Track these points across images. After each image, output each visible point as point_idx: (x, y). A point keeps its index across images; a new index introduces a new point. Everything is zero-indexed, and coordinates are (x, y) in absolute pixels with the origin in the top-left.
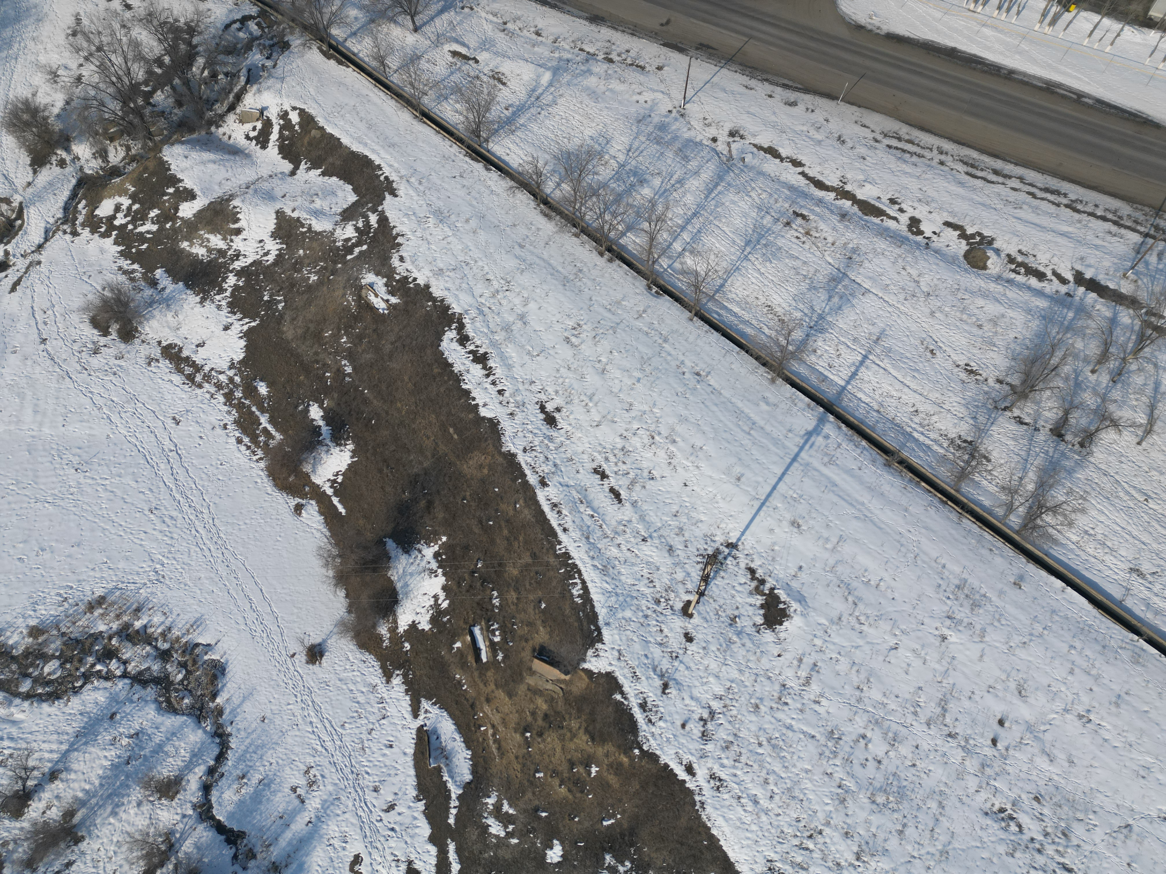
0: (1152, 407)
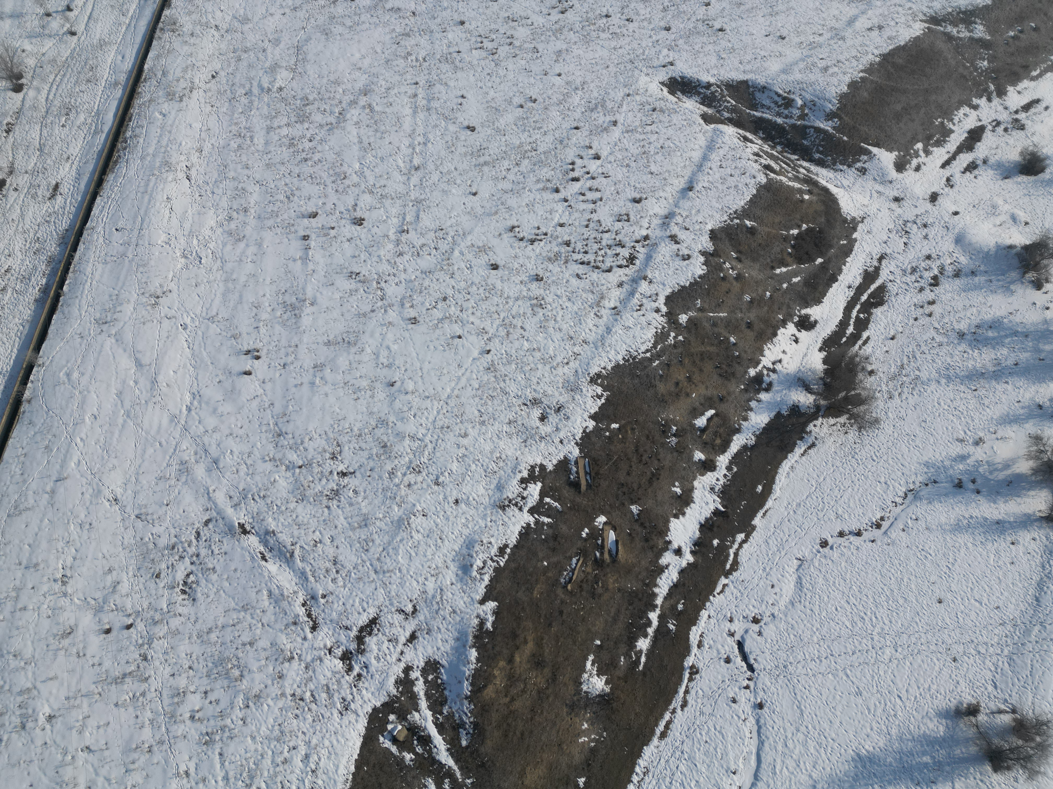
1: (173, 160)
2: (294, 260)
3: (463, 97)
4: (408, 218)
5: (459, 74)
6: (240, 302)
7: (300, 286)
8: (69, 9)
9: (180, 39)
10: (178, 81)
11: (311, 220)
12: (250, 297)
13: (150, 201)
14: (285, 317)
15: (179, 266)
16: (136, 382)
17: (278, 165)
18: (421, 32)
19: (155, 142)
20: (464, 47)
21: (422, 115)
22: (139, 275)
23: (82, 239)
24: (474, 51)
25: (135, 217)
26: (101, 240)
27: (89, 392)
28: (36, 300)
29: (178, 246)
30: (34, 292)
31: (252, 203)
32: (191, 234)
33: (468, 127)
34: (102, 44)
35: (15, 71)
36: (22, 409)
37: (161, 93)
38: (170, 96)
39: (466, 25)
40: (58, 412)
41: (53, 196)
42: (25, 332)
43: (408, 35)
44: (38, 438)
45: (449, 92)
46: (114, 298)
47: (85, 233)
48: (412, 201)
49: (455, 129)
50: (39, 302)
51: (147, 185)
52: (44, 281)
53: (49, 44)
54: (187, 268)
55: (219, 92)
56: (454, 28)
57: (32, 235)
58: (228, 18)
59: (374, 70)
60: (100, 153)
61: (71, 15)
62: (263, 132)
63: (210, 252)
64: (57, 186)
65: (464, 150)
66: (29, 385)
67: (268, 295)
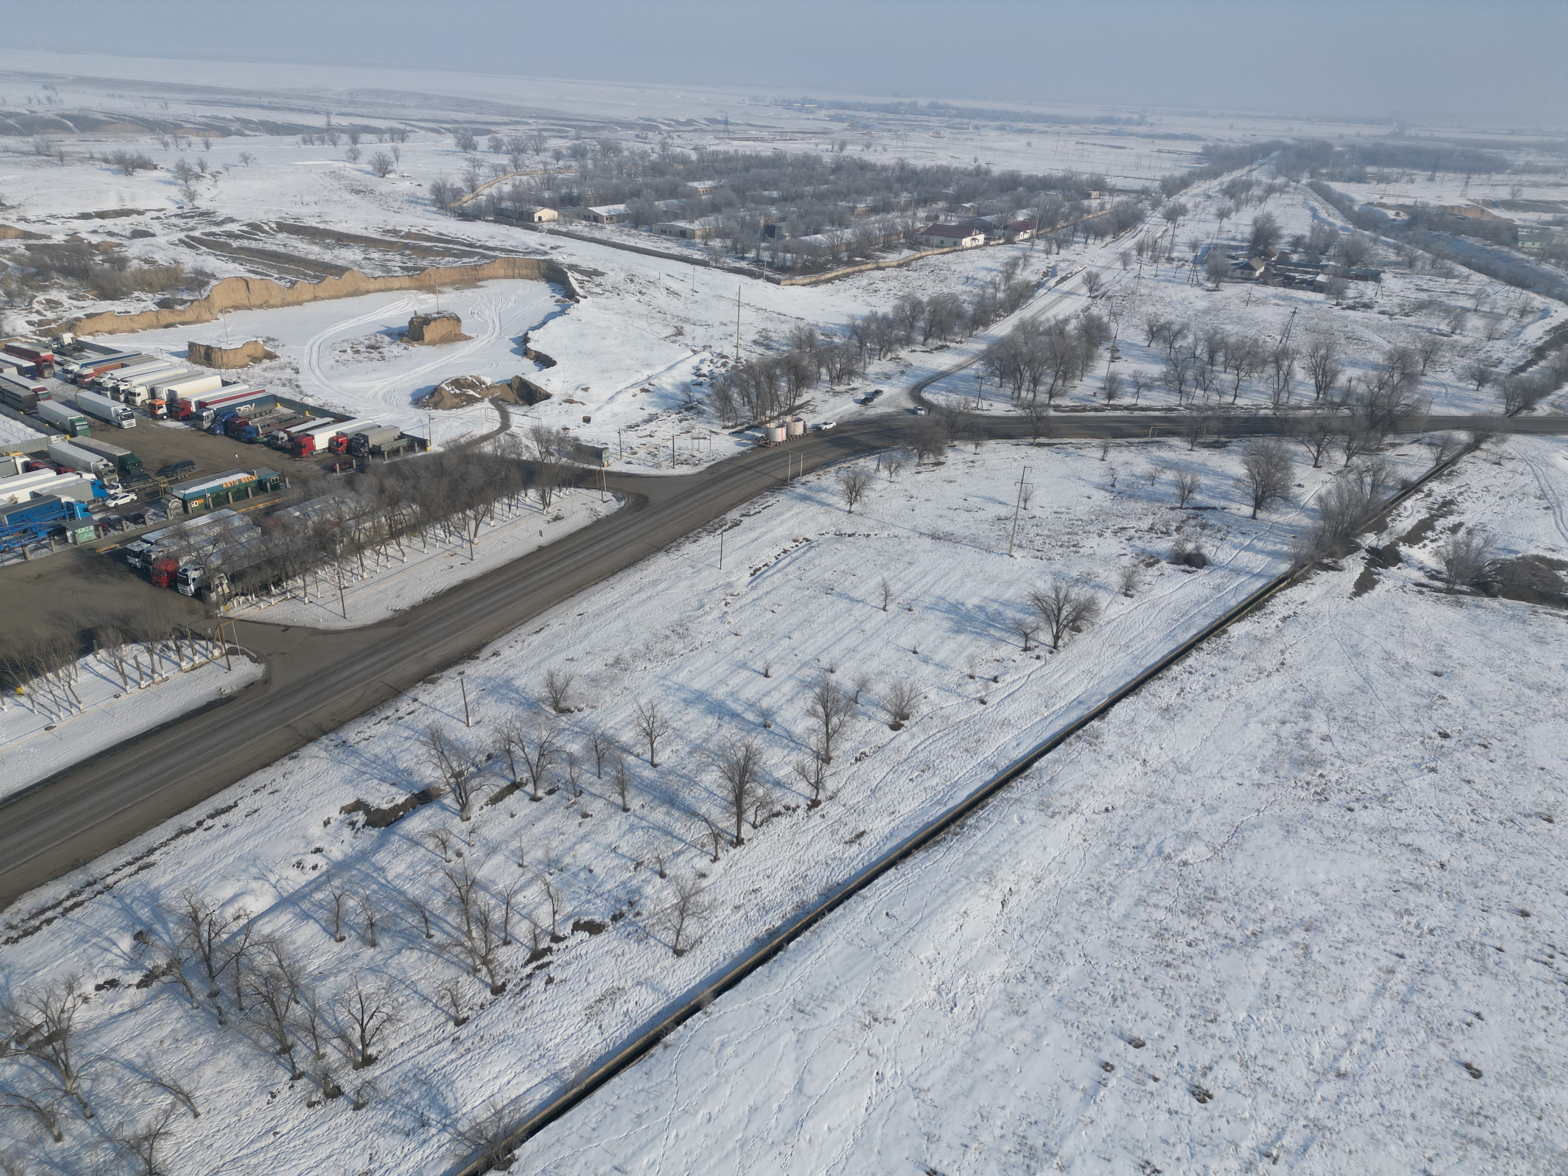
0: (157, 1083)
1: (1000, 875)
2: (1074, 1088)
3: (1478, 1015)
4: (1286, 1140)
5: (1486, 980)
6: (967, 1094)
7: (1060, 1130)
8: (995, 680)
9: (1093, 754)
10: (1062, 795)
11: (1130, 1048)
12: (982, 1097)
13: (943, 903)
14: (1013, 1159)
15: (925, 998)
16: (780, 1109)
17: (1124, 951)
18: (1444, 894)
19: (993, 844)
20: (1514, 948)
21: (1387, 1004)
22: (874, 979)
23: (846, 903)
24: (1529, 962)
25: (917, 912)
26: (864, 915)
27: (727, 1081)
28: (756, 939)
29: (940, 973)
30: (760, 929)
31: (1063, 976)
32: (964, 969)
33: (1468, 1066)
34: (1005, 723)
35: (906, 711)
36: (652, 1051)
37: (1034, 798)
38: (1043, 806)
39: (1531, 921)
40: (681, 1081)
41: (851, 842)
42: (722, 966)
43: (1419, 888)
44: (641, 1097)
45: (1454, 995)
46: (831, 988)
47: (854, 897)
48: (1306, 1118)
49: (1440, 1056)
50: (759, 942)
51: (953, 885)
52: (779, 923)
53: (954, 701)
54: (932, 1007)
55: (1103, 830)
56: (1506, 915)
57: (803, 868)
58: (1164, 759)
59: (1336, 905)
60: (929, 824)
61: (994, 685)
62: (1132, 901)
63: (971, 1004)
64: (862, 834)
65: (1443, 1095)
66: (681, 1028)
67: (1008, 1111)
